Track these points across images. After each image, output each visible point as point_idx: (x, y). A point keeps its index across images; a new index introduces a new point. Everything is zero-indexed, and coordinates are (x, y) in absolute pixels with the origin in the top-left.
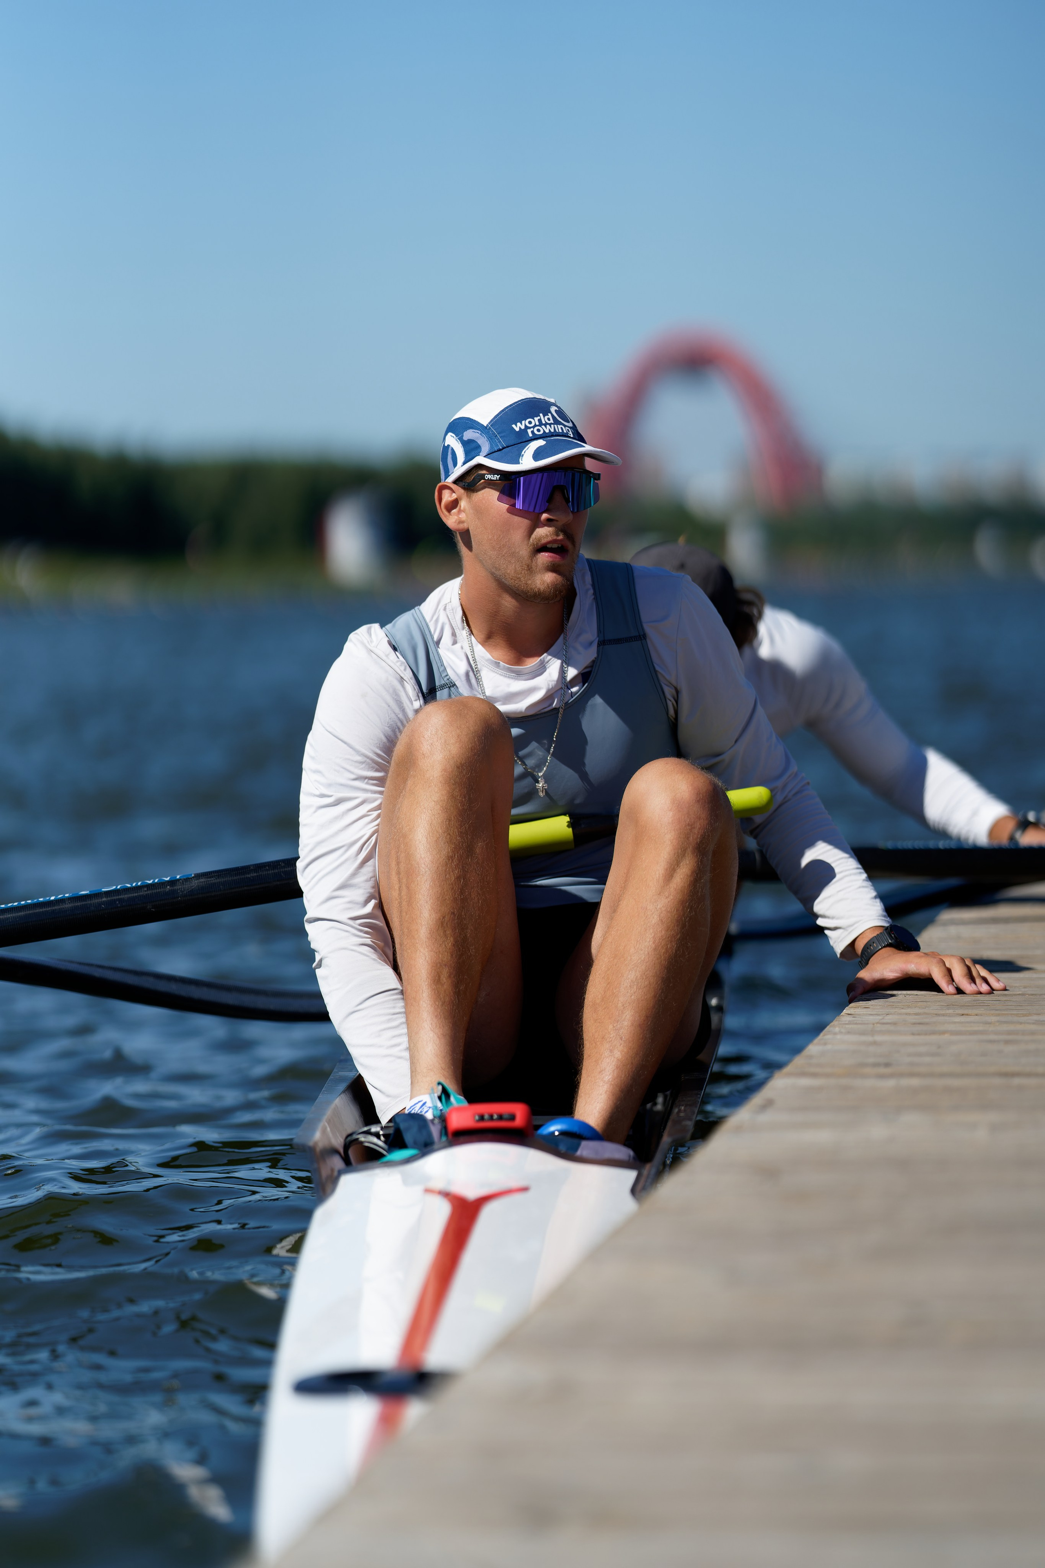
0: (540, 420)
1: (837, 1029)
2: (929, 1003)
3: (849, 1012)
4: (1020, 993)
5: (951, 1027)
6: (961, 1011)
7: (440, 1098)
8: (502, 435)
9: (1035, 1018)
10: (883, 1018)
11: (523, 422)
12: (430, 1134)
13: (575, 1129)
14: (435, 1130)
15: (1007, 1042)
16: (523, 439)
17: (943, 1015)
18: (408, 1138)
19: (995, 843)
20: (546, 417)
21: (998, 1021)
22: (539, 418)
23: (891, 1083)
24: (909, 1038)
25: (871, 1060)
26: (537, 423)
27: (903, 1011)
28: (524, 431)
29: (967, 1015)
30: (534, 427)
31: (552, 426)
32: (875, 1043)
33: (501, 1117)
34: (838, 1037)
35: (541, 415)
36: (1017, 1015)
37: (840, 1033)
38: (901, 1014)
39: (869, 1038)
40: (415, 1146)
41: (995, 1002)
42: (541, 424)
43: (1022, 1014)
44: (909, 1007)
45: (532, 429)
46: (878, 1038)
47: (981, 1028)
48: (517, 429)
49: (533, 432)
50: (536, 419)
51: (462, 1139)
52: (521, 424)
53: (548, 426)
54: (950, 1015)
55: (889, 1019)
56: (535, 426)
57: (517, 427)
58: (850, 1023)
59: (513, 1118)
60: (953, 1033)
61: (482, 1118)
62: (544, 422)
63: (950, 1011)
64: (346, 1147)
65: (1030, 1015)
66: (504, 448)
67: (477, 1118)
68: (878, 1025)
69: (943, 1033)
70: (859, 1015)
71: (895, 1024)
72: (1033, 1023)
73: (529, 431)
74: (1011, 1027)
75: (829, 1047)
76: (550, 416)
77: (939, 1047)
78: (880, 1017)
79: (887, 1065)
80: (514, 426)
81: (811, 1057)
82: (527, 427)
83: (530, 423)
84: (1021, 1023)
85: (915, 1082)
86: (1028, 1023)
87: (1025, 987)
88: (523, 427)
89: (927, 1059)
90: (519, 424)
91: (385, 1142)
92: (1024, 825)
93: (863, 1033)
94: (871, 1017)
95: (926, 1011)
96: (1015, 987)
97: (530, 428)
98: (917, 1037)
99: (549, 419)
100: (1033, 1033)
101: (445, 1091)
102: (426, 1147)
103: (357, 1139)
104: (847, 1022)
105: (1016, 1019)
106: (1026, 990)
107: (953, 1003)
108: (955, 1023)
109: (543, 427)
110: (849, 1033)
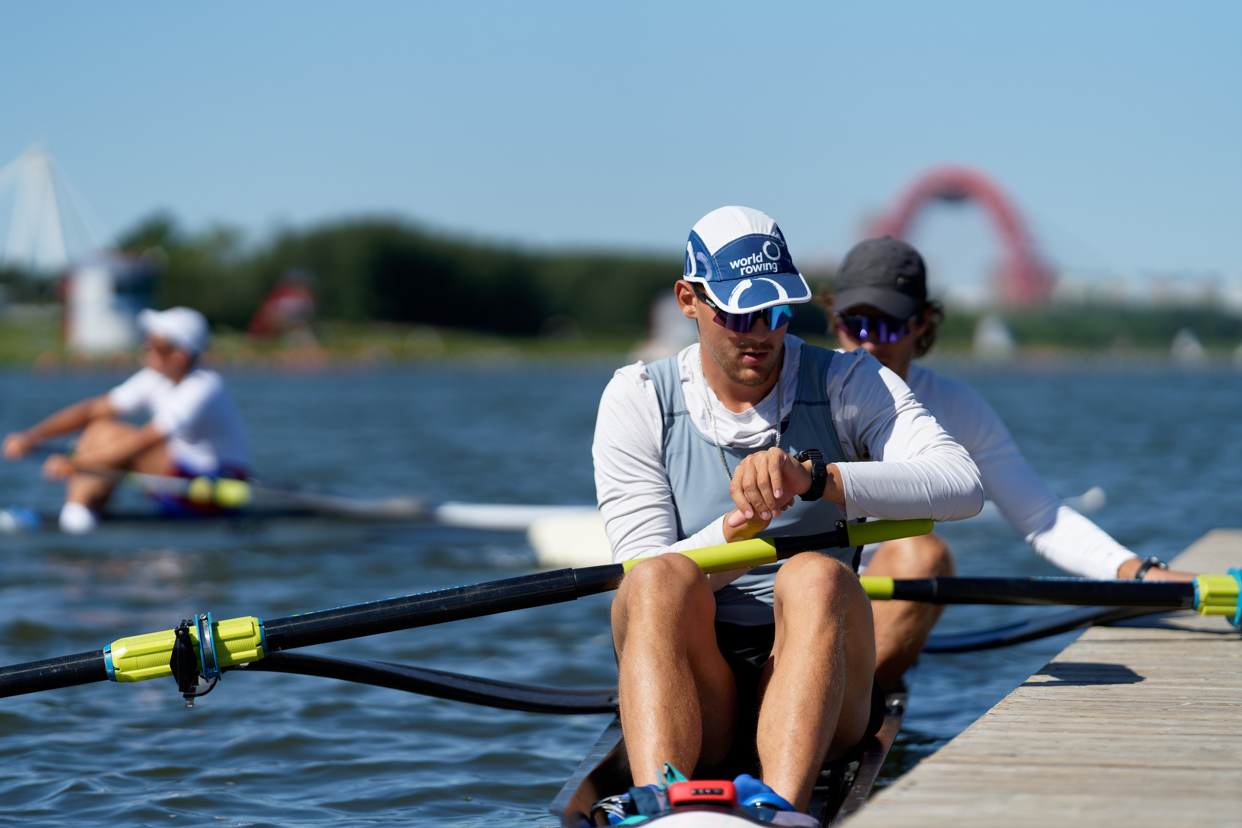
0: (752, 260)
1: (980, 726)
2: (1057, 707)
3: (993, 712)
4: (1131, 700)
5: (1070, 727)
6: (1080, 714)
7: (666, 775)
8: (722, 269)
9: (1139, 720)
10: (1018, 718)
11: (739, 261)
12: (657, 804)
13: (772, 801)
14: (661, 801)
15: (1111, 739)
16: (736, 277)
17: (1066, 717)
18: (640, 806)
19: (1123, 579)
20: (758, 256)
21: (1108, 723)
22: (751, 258)
23: (1012, 770)
24: (1035, 735)
25: (1001, 751)
26: (749, 263)
27: (1036, 712)
28: (737, 270)
29: (1085, 717)
30: (746, 266)
31: (761, 265)
32: (1007, 738)
33: (712, 792)
34: (980, 732)
35: (754, 255)
36: (1125, 718)
37: (982, 728)
38: (1032, 715)
39: (1004, 734)
40: (646, 813)
41: (1109, 707)
42: (752, 264)
43: (1129, 717)
44: (1040, 709)
45: (744, 268)
46: (1011, 734)
47: (1093, 728)
48: (733, 267)
49: (744, 271)
50: (749, 259)
51: (682, 808)
52: (737, 262)
53: (757, 266)
54: (1071, 717)
55: (1023, 718)
56: (748, 265)
57: (734, 265)
58: (991, 721)
59: (721, 792)
60: (1071, 731)
61: (697, 793)
62: (754, 262)
63: (1073, 714)
64: (593, 813)
65: (1135, 718)
66: (721, 281)
67: (694, 792)
68: (1013, 723)
69: (1062, 731)
70: (1000, 714)
71: (1026, 722)
72: (1136, 725)
73: (742, 270)
74: (1118, 728)
75: (970, 740)
76: (761, 255)
77: (1057, 742)
78: (1016, 717)
79: (1013, 756)
80: (731, 263)
81: (954, 747)
82: (741, 266)
83: (744, 262)
84: (1126, 725)
85: (1032, 769)
86: (1132, 724)
87: (1135, 696)
88: (738, 266)
89: (1045, 752)
90: (735, 262)
91: (623, 809)
92: (1148, 566)
93: (999, 730)
94: (1009, 717)
95: (1054, 713)
96: (1128, 695)
97: (743, 267)
98: (1041, 733)
99: (759, 259)
100: (1134, 733)
101: (670, 770)
102: (655, 814)
103: (601, 807)
104: (989, 720)
105: (1123, 721)
106: (1136, 698)
107: (1076, 707)
108: (1073, 723)
109: (753, 266)
110: (989, 729)
